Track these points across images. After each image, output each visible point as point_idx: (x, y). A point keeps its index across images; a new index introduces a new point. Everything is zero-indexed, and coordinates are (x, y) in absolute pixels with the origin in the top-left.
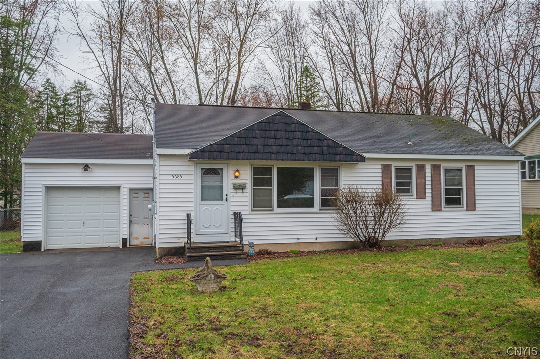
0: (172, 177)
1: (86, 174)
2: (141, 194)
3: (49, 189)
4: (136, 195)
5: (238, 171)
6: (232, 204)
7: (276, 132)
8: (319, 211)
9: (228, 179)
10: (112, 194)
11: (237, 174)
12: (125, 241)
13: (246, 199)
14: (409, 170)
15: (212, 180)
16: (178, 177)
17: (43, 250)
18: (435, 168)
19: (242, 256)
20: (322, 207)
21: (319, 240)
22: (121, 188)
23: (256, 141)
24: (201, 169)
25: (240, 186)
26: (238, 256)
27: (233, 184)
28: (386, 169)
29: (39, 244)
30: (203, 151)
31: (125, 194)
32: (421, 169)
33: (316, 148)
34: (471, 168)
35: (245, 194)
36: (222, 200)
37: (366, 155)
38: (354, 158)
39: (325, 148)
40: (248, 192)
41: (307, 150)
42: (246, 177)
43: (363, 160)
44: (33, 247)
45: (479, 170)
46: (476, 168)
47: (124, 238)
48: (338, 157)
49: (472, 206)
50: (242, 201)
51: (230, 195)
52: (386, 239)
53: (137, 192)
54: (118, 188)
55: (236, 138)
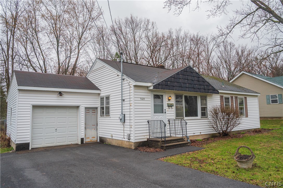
0: (140, 99)
1: (60, 98)
2: (91, 111)
3: (35, 107)
4: (88, 111)
5: (170, 96)
6: (168, 115)
7: (188, 76)
8: (201, 118)
9: (166, 102)
10: (73, 111)
11: (170, 98)
12: (82, 140)
13: (173, 112)
14: (228, 98)
15: (158, 101)
16: (143, 99)
17: (30, 149)
18: (236, 98)
19: (189, 144)
20: (202, 116)
21: (202, 134)
22: (80, 107)
23: (181, 81)
24: (154, 95)
25: (171, 105)
26: (187, 145)
27: (168, 104)
28: (222, 97)
29: (28, 144)
30: (159, 84)
31: (82, 111)
32: (232, 97)
33: (202, 86)
34: (246, 98)
35: (173, 110)
36: (163, 113)
37: (220, 91)
38: (215, 91)
39: (205, 86)
40: (174, 108)
41: (199, 87)
42: (173, 101)
43: (218, 93)
44: (23, 147)
45: (249, 99)
46: (247, 98)
47: (82, 138)
48: (210, 91)
49: (247, 116)
50: (171, 113)
51: (167, 110)
53: (88, 109)
54: (78, 107)
55: (172, 78)
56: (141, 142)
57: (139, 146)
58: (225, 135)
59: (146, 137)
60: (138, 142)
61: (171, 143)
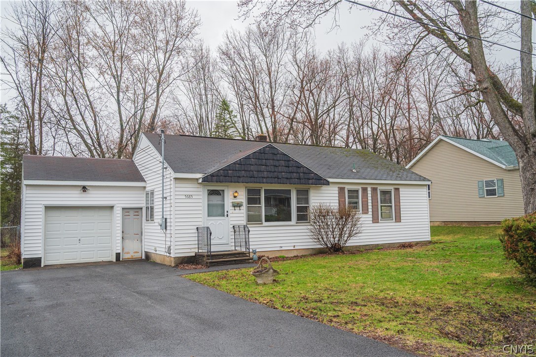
0: (185, 197)
1: (84, 195)
2: (132, 213)
3: (48, 208)
4: (128, 214)
5: (236, 192)
6: (232, 219)
7: (266, 161)
8: (295, 224)
9: (229, 199)
10: (105, 214)
11: (236, 194)
12: (118, 255)
13: (242, 215)
14: (357, 191)
15: (216, 199)
16: (189, 197)
17: (42, 266)
18: (374, 190)
19: (250, 261)
20: (298, 220)
21: (296, 248)
22: (114, 207)
23: (252, 168)
24: (208, 190)
25: (238, 204)
26: (247, 261)
27: (232, 202)
28: (341, 190)
29: (38, 260)
30: (212, 175)
31: (118, 213)
32: (365, 190)
33: (295, 174)
34: (397, 190)
35: (242, 211)
36: (224, 216)
37: (330, 180)
38: (321, 181)
39: (301, 174)
40: (244, 208)
41: (289, 175)
42: (242, 197)
43: (328, 183)
44: (34, 263)
45: (403, 191)
46: (400, 190)
47: (117, 252)
48: (311, 181)
49: (398, 219)
50: (239, 217)
51: (230, 212)
52: (347, 245)
53: (128, 211)
54: (112, 207)
55: (237, 165)
56: (185, 257)
57: (181, 263)
58: (336, 249)
59: (193, 250)
60: (181, 257)
61: (222, 258)
